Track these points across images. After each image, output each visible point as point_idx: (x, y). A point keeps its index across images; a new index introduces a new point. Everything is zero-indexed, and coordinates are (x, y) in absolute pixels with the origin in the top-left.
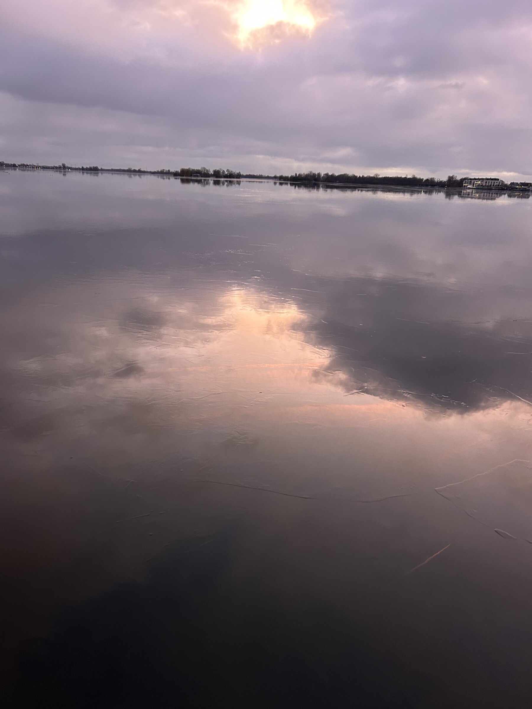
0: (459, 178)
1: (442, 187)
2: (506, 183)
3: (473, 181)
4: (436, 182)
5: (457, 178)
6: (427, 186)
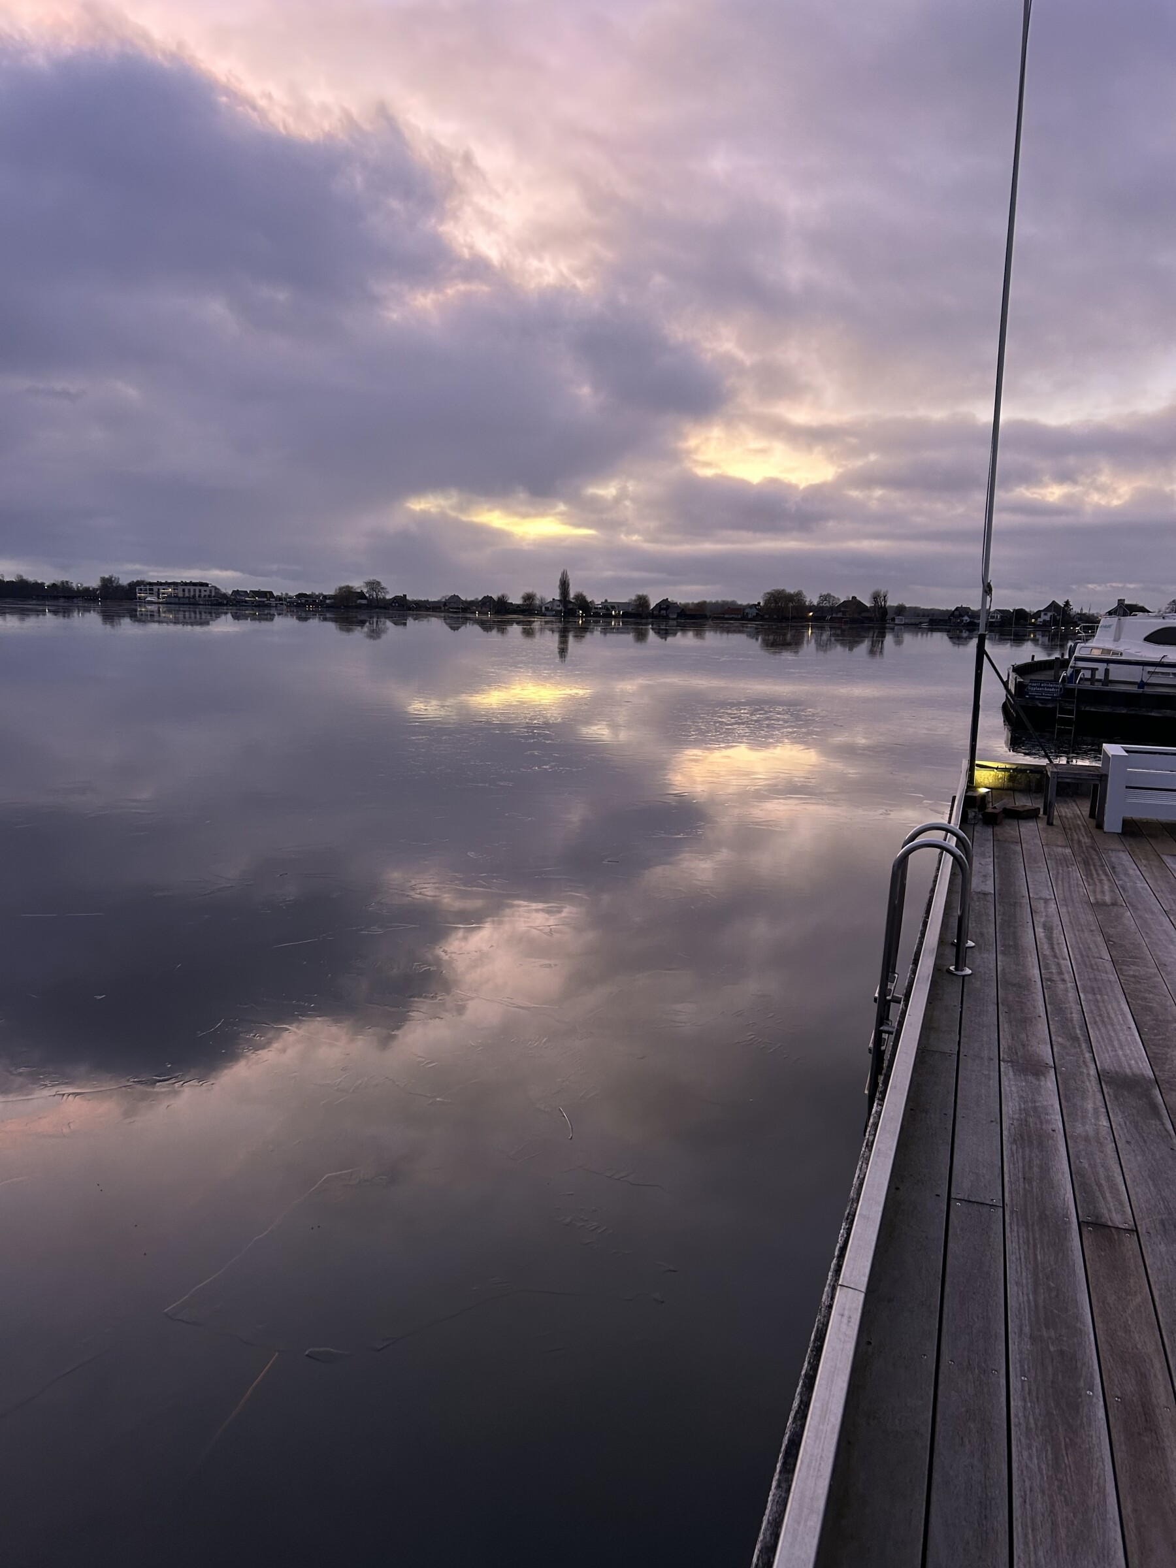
0: (124, 581)
1: (90, 600)
2: (223, 591)
3: (155, 588)
4: (76, 589)
5: (120, 582)
6: (56, 598)
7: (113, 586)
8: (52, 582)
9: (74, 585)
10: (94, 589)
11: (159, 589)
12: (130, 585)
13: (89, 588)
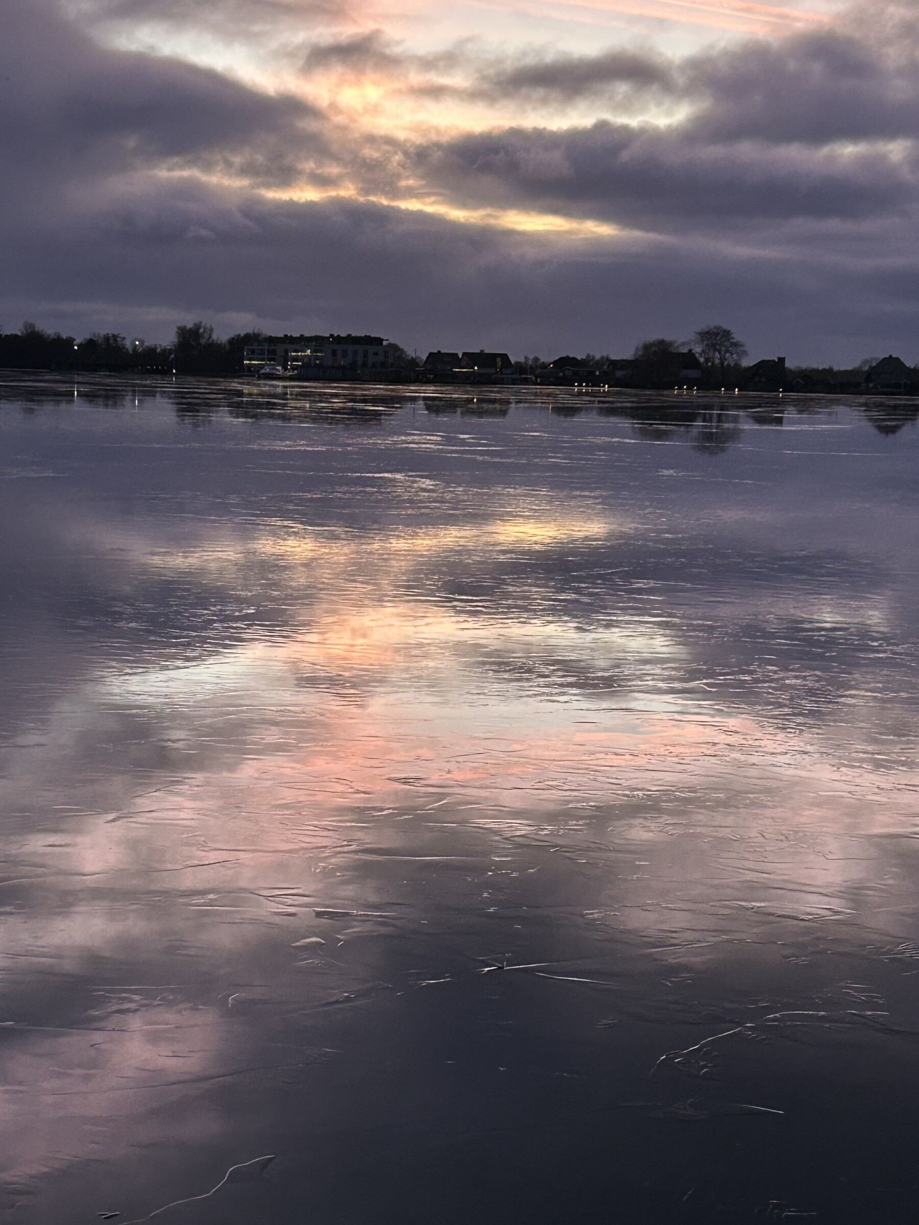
0: (222, 336)
1: (157, 372)
2: (410, 353)
3: (280, 348)
4: (130, 351)
5: (214, 337)
6: (94, 368)
7: (200, 344)
8: (88, 337)
9: (128, 344)
10: (164, 351)
11: (286, 352)
12: (232, 341)
13: (155, 349)
